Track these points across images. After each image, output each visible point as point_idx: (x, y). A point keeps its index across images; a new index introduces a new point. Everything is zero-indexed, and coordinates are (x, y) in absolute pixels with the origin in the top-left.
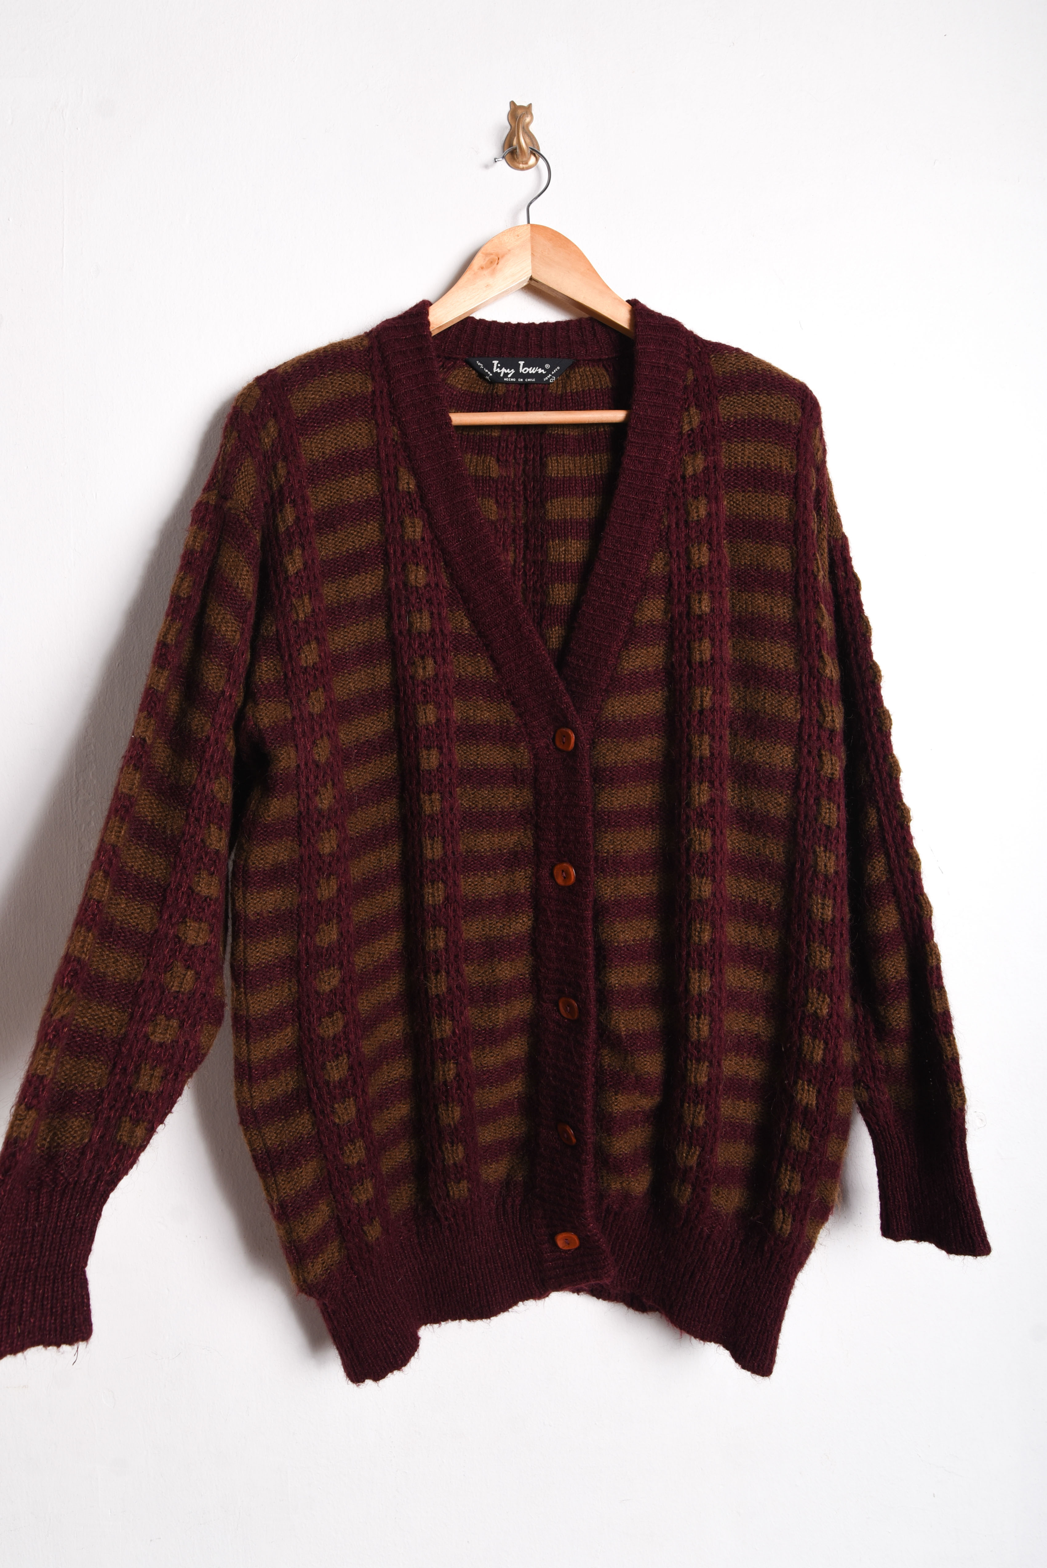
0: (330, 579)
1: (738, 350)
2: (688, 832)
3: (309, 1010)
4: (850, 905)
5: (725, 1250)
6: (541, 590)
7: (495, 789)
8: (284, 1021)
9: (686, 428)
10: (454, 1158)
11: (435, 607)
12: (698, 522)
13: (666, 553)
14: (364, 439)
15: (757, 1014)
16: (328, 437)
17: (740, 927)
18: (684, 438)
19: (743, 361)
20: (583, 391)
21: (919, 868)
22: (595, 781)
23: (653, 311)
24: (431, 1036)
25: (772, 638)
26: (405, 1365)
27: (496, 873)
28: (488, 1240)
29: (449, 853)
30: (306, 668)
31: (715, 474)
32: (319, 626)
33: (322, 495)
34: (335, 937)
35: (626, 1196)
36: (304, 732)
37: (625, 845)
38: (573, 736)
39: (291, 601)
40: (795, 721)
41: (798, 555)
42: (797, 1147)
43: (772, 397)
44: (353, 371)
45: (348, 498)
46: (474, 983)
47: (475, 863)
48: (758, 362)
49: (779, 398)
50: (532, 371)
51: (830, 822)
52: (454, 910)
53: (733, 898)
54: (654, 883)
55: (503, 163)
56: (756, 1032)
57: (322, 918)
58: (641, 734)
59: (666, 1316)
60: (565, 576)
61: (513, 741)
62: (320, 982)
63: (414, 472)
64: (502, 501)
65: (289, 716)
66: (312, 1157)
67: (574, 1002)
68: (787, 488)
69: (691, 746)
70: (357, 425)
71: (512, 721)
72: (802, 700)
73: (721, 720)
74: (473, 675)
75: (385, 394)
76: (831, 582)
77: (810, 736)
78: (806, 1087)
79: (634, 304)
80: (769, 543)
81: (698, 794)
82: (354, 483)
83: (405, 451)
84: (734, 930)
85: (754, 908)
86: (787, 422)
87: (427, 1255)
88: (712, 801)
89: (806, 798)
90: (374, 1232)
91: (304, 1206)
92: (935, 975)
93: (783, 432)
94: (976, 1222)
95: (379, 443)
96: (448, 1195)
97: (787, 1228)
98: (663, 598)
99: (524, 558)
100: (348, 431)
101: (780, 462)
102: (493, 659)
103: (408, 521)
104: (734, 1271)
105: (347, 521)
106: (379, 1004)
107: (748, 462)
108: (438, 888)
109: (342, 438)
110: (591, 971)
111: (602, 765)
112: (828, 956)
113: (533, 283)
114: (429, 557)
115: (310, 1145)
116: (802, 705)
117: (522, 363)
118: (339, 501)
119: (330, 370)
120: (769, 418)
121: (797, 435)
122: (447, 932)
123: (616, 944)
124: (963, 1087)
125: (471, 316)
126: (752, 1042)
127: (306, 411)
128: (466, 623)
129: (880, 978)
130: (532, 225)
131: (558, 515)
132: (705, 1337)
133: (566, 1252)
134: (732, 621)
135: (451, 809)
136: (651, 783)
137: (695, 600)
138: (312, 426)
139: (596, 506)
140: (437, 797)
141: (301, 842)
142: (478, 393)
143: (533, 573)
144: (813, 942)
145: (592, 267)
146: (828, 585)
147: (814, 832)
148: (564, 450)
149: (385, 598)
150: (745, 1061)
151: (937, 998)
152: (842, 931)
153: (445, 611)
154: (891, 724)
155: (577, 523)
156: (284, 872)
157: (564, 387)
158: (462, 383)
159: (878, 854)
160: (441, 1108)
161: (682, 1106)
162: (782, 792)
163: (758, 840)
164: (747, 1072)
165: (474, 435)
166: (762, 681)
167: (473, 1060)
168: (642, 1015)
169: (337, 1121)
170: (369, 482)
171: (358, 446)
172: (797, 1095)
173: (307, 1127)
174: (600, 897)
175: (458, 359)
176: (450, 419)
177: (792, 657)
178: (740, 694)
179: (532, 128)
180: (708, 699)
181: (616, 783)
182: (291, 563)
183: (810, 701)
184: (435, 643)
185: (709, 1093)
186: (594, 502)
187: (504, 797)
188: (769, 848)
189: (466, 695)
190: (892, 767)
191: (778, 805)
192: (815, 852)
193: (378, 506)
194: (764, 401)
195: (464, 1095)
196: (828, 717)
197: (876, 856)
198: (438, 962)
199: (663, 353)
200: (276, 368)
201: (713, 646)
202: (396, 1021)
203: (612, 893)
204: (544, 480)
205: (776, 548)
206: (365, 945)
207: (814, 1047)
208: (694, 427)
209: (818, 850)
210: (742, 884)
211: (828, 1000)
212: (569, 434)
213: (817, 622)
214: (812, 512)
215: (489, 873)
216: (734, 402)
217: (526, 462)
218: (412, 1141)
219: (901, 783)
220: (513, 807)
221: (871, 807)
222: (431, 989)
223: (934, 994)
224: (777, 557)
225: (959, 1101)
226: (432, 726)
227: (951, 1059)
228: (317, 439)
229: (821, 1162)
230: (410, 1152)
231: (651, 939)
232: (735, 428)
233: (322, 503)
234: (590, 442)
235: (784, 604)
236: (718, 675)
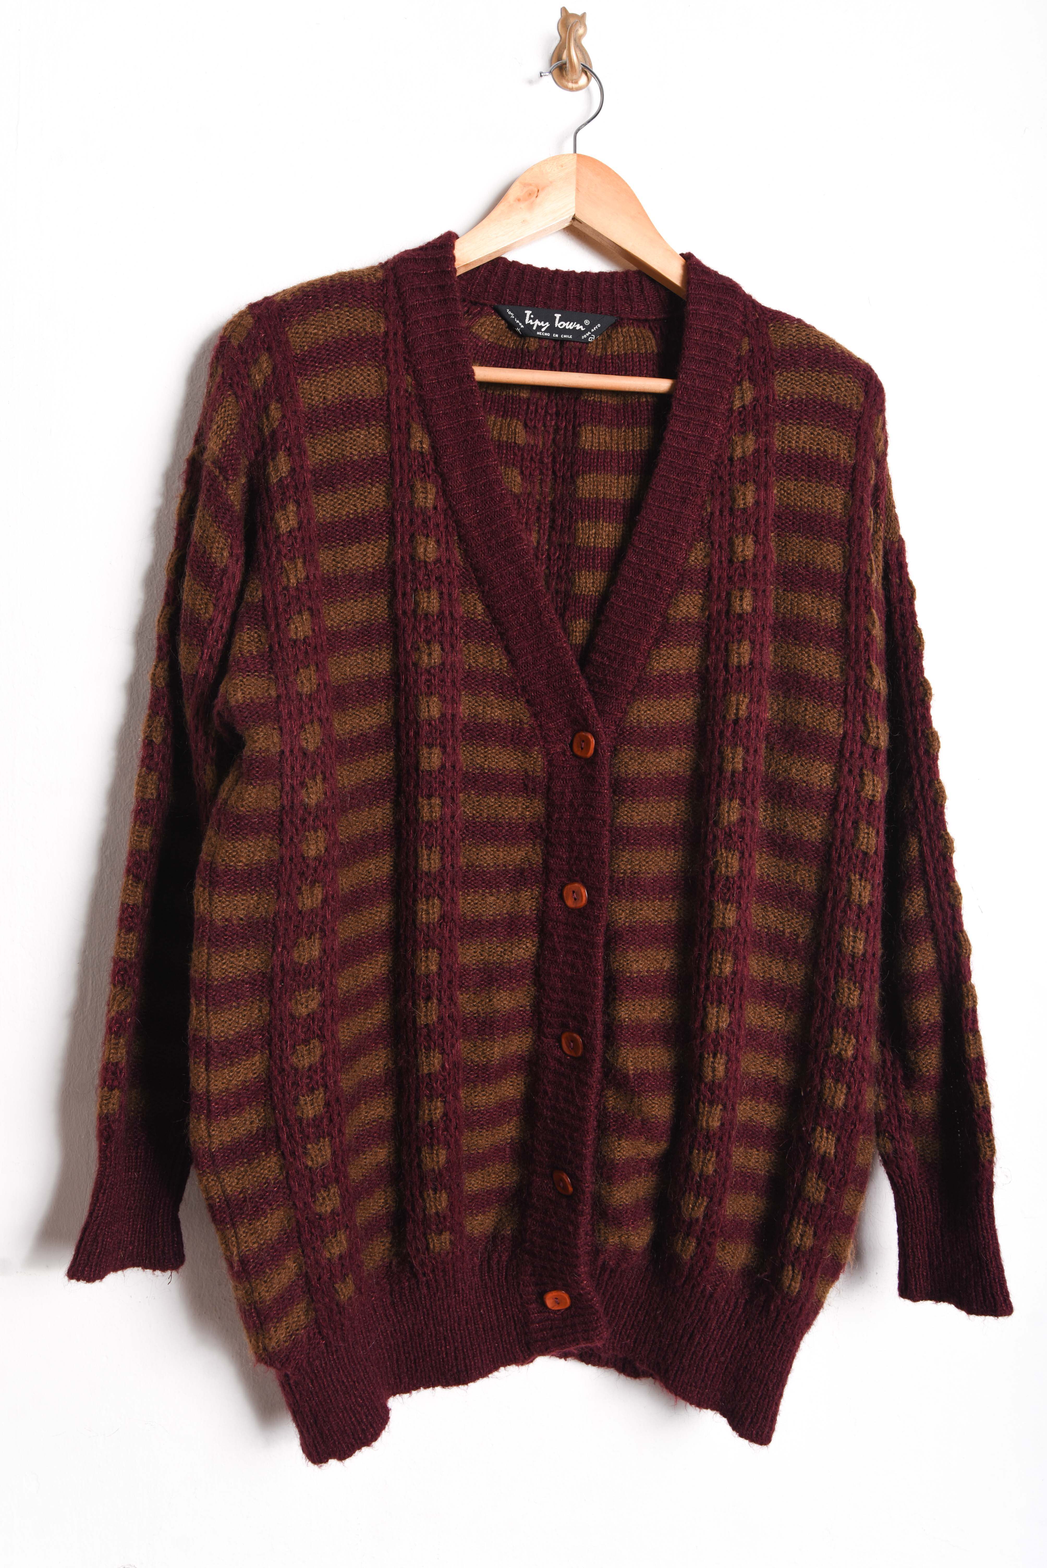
0: (326, 545)
1: (799, 321)
2: (715, 854)
3: (281, 1035)
4: (883, 940)
5: (728, 1310)
6: (565, 577)
7: (503, 798)
8: (252, 1047)
9: (737, 404)
10: (436, 1206)
11: (445, 586)
12: (744, 510)
13: (707, 543)
14: (373, 387)
15: (777, 1056)
16: (331, 380)
17: (764, 961)
18: (734, 415)
19: (804, 333)
20: (625, 354)
21: (960, 903)
22: (614, 792)
23: (708, 268)
24: (418, 1070)
25: (818, 644)
26: (376, 1440)
27: (498, 891)
28: (470, 1299)
29: (448, 865)
30: (295, 641)
31: (766, 458)
32: (314, 595)
33: (320, 447)
34: (317, 953)
35: (624, 1251)
36: (290, 714)
37: (644, 865)
38: (593, 741)
39: (282, 563)
40: (837, 736)
41: (850, 554)
42: (811, 1199)
43: (833, 377)
44: (363, 306)
45: (351, 453)
46: (468, 1014)
47: (476, 879)
48: (821, 336)
49: (841, 378)
50: (569, 326)
51: (867, 848)
52: (450, 930)
53: (759, 928)
54: (673, 909)
55: (549, 80)
56: (774, 1075)
57: (302, 930)
58: (668, 744)
59: (661, 1381)
60: (593, 563)
61: (526, 744)
62: (296, 1004)
63: (429, 430)
64: (527, 473)
65: (273, 693)
66: (279, 1206)
67: (578, 1037)
68: (844, 479)
69: (723, 758)
70: (366, 370)
71: (526, 721)
72: (846, 713)
73: (757, 731)
74: (484, 667)
75: (399, 337)
76: (884, 589)
77: (852, 753)
78: (825, 1135)
79: (688, 258)
80: (820, 539)
81: (728, 812)
82: (359, 437)
83: (419, 405)
84: (757, 963)
85: (780, 940)
86: (849, 406)
87: (401, 1316)
88: (742, 820)
89: (843, 822)
90: (346, 1290)
91: (269, 1261)
92: (970, 1017)
93: (843, 416)
94: (999, 1280)
95: (390, 393)
96: (428, 1248)
97: (797, 1286)
98: (700, 594)
99: (549, 539)
100: (354, 376)
101: (838, 449)
102: (508, 650)
103: (419, 485)
104: (736, 1333)
105: (349, 481)
106: (360, 1034)
107: (803, 447)
108: (434, 904)
109: (347, 383)
110: (599, 1004)
111: (623, 775)
112: (857, 993)
113: (576, 224)
114: (442, 529)
115: (277, 1192)
116: (846, 718)
117: (558, 316)
118: (340, 456)
119: (336, 303)
120: (829, 400)
121: (858, 421)
122: (440, 955)
123: (628, 975)
124: (993, 1138)
125: (503, 256)
126: (769, 1086)
127: (306, 348)
128: (480, 608)
129: (912, 1020)
130: (579, 156)
131: (590, 493)
132: (701, 1403)
133: (555, 1312)
134: (775, 624)
135: (453, 817)
136: (676, 799)
137: (736, 598)
138: (312, 366)
139: (632, 487)
140: (437, 802)
141: (282, 841)
142: (506, 347)
143: (559, 558)
144: (842, 978)
145: (644, 211)
146: (881, 591)
147: (850, 858)
148: (600, 419)
149: (389, 573)
150: (760, 1106)
151: (972, 1042)
152: (873, 967)
153: (456, 592)
154: (939, 747)
155: (610, 503)
156: (260, 874)
157: (605, 348)
158: (489, 333)
159: (918, 887)
160: (425, 1151)
161: (691, 1152)
162: (818, 814)
163: (788, 865)
164: (763, 1118)
165: (499, 395)
166: (804, 691)
167: (463, 1099)
168: (653, 1054)
169: (310, 1163)
170: (376, 437)
171: (366, 395)
172: (814, 1143)
173: (274, 1171)
174: (613, 922)
175: (485, 305)
176: (473, 371)
177: (837, 666)
178: (779, 704)
179: (585, 42)
180: (744, 707)
181: (637, 796)
182: (284, 519)
183: (854, 715)
184: (443, 627)
185: (721, 1139)
186: (630, 481)
187: (512, 806)
188: (801, 875)
189: (476, 689)
190: (937, 793)
191: (813, 829)
192: (849, 880)
193: (385, 466)
194: (825, 380)
195: (451, 1136)
196: (873, 733)
197: (915, 889)
198: (430, 987)
199: (717, 316)
200: (274, 296)
201: (753, 649)
202: (377, 1055)
203: (626, 918)
204: (576, 451)
205: (828, 545)
206: (349, 967)
207: (836, 1092)
208: (747, 403)
209: (853, 878)
210: (769, 913)
211: (854, 1041)
212: (607, 402)
213: (867, 629)
214: (868, 508)
215: (491, 891)
216: (792, 379)
217: (557, 430)
218: (389, 1189)
219: (945, 810)
220: (521, 819)
221: (913, 836)
222: (420, 1018)
223: (968, 1037)
224: (828, 555)
225: (988, 1153)
226: (435, 721)
227: (983, 1107)
228: (318, 382)
229: (836, 1215)
230: (386, 1203)
231: (666, 971)
232: (791, 408)
233: (320, 457)
234: (630, 413)
235: (833, 608)
236: (756, 682)
